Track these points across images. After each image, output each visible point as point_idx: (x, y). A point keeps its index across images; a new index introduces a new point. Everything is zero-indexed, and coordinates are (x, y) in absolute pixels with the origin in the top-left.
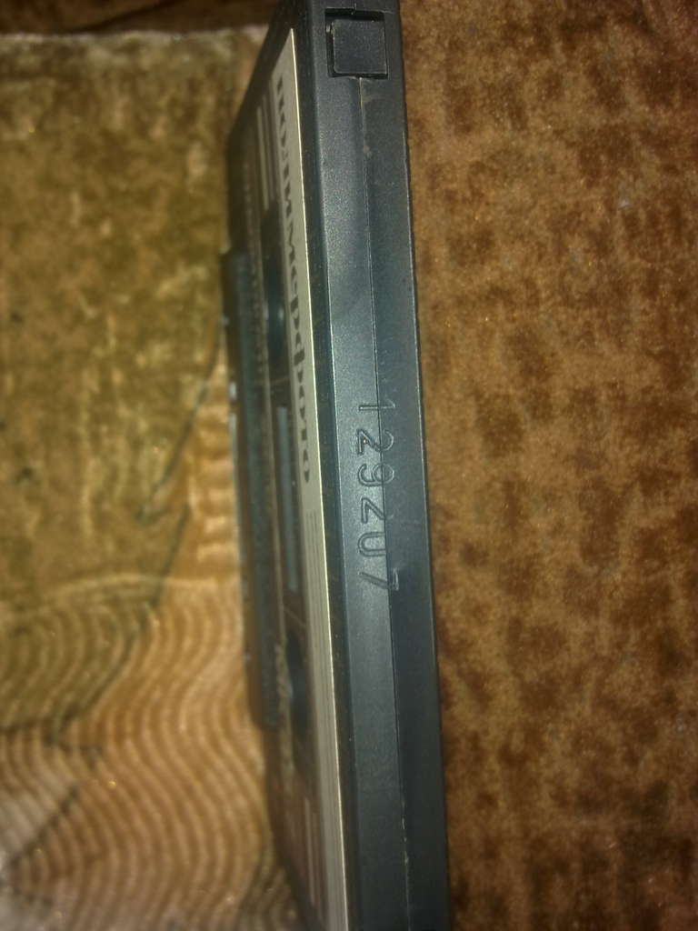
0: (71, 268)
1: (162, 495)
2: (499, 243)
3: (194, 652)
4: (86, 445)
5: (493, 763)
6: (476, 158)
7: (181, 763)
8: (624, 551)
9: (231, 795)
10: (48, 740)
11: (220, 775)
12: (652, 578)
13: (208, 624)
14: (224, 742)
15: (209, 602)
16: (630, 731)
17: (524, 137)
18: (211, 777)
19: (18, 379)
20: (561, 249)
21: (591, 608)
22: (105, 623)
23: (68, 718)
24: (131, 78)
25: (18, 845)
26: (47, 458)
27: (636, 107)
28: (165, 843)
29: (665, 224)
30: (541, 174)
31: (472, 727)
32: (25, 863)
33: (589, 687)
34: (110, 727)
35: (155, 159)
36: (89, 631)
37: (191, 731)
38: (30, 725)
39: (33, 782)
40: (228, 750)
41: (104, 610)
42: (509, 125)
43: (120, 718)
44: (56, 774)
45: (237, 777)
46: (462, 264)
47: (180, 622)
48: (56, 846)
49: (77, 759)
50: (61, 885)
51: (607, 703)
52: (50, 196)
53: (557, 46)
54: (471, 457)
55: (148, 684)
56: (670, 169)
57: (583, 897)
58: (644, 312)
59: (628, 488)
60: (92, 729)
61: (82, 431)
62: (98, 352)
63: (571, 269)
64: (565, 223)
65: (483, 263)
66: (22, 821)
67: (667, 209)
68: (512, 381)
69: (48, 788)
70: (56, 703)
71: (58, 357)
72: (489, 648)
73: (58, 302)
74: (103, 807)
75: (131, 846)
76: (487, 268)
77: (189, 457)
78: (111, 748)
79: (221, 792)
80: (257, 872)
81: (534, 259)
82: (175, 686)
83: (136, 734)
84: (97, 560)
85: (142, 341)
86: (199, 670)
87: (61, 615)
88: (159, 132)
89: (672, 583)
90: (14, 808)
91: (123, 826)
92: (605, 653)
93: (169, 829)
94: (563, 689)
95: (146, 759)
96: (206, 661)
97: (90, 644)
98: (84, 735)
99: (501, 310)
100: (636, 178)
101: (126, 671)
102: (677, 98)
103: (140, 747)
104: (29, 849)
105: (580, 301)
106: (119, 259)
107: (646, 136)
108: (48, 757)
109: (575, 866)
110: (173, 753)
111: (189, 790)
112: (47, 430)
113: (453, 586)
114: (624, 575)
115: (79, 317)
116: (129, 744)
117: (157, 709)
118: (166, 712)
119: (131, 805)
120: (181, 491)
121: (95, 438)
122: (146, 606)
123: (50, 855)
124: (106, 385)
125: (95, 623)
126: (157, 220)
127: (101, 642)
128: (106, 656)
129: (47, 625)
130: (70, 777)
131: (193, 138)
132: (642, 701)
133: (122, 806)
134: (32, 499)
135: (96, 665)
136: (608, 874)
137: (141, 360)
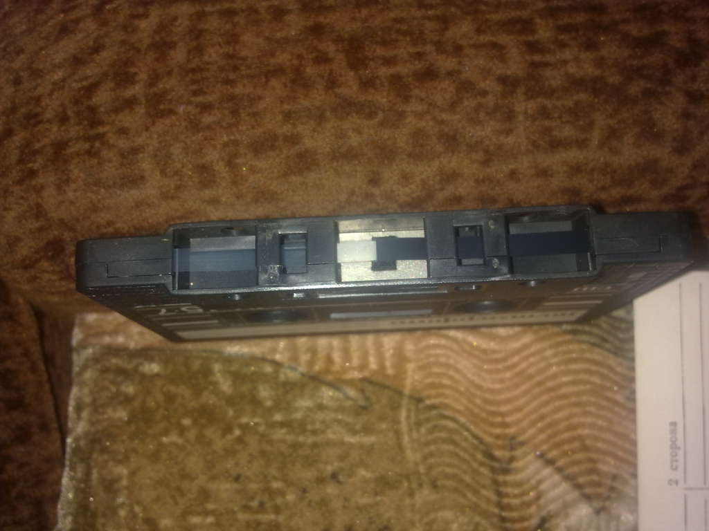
0: (210, 443)
1: (352, 393)
2: (204, 161)
3: (452, 378)
4: (319, 438)
5: (491, 171)
6: (158, 174)
7: (524, 388)
8: (370, 98)
9: (544, 359)
10: (506, 471)
11: (532, 365)
12: (386, 84)
13: (436, 370)
14: (510, 362)
15: (421, 368)
16: (469, 95)
17: (148, 147)
18: (532, 370)
19: (276, 479)
20: (209, 127)
21: (401, 115)
22: (430, 431)
23: (491, 457)
24: (96, 407)
25: (575, 494)
26: (326, 463)
27: (137, 90)
28: (573, 399)
29: (198, 76)
30: (168, 138)
31: (472, 183)
32: (588, 490)
33: (445, 116)
34: (498, 431)
35: (148, 393)
36: (435, 441)
37: (502, 381)
38: (496, 483)
39: (533, 482)
40: (516, 359)
41: (423, 430)
42: (141, 155)
43: (493, 425)
44: (528, 468)
45: (532, 355)
46: (215, 182)
47: (433, 386)
48: (575, 469)
49: (518, 452)
50: (602, 467)
51: (453, 106)
52: (164, 456)
53: (101, 130)
54: (320, 179)
55: (471, 406)
56: (169, 73)
57: (564, 120)
58: (244, 86)
59: (336, 95)
60: (500, 442)
61: (310, 440)
62: (262, 429)
63: (219, 123)
64: (195, 126)
65: (214, 170)
66: (559, 490)
67: (190, 75)
68: (278, 155)
69: (537, 473)
70: (482, 464)
71: (263, 453)
72: (425, 171)
73: (230, 452)
74: (550, 437)
75: (575, 420)
76: (217, 168)
77: (330, 378)
78: (511, 431)
79: (542, 365)
80: (594, 345)
81: (212, 142)
82: (472, 390)
83: (503, 415)
84: (391, 435)
85: (256, 402)
86: (464, 376)
87: (425, 458)
88: (130, 389)
89: (389, 73)
90: (551, 494)
91: (563, 425)
92: (426, 107)
93: (565, 396)
94: (446, 130)
95: (519, 409)
96: (457, 371)
97: (444, 441)
98: (503, 447)
99: (239, 161)
100: (173, 90)
101: (462, 420)
102: (133, 70)
103: (511, 413)
104: (578, 487)
105: (236, 119)
106: (205, 415)
107: (152, 85)
108: (517, 470)
109: (547, 123)
110: (517, 392)
111: (540, 384)
112: (309, 462)
113: (392, 191)
114: (383, 97)
115: (240, 440)
116: (508, 419)
117: (485, 401)
118: (489, 396)
119: (548, 420)
120: (351, 383)
121: (314, 432)
122: (421, 406)
123: (582, 473)
124: (282, 424)
125: (430, 437)
126: (184, 391)
127: (444, 435)
128: (451, 431)
129: (430, 468)
130: (530, 457)
131: (136, 370)
132: (452, 88)
133: (549, 426)
134: (351, 474)
135: (457, 438)
136: (550, 106)
137: (269, 403)
